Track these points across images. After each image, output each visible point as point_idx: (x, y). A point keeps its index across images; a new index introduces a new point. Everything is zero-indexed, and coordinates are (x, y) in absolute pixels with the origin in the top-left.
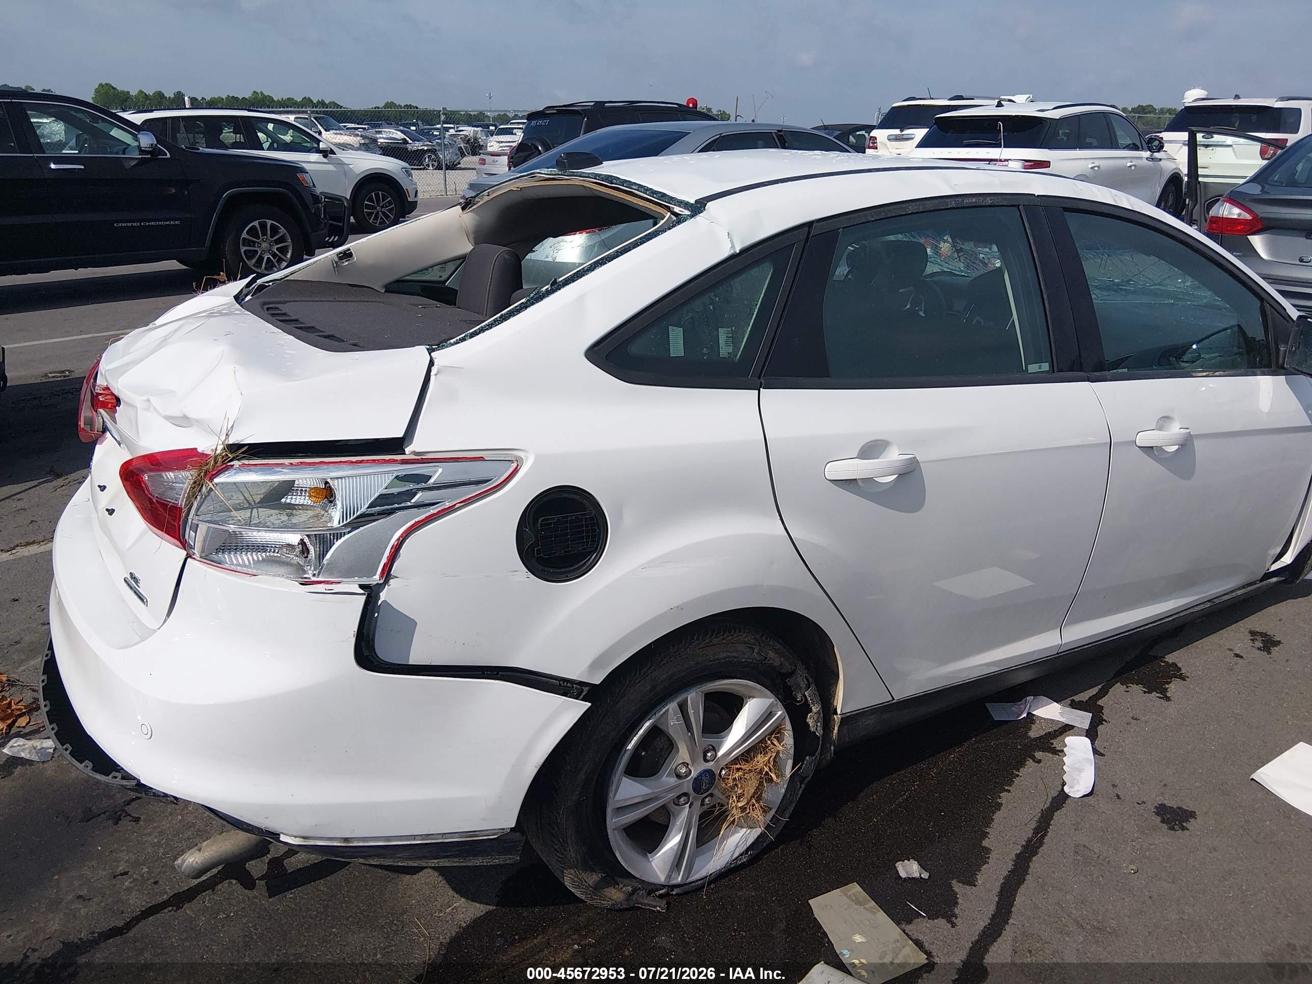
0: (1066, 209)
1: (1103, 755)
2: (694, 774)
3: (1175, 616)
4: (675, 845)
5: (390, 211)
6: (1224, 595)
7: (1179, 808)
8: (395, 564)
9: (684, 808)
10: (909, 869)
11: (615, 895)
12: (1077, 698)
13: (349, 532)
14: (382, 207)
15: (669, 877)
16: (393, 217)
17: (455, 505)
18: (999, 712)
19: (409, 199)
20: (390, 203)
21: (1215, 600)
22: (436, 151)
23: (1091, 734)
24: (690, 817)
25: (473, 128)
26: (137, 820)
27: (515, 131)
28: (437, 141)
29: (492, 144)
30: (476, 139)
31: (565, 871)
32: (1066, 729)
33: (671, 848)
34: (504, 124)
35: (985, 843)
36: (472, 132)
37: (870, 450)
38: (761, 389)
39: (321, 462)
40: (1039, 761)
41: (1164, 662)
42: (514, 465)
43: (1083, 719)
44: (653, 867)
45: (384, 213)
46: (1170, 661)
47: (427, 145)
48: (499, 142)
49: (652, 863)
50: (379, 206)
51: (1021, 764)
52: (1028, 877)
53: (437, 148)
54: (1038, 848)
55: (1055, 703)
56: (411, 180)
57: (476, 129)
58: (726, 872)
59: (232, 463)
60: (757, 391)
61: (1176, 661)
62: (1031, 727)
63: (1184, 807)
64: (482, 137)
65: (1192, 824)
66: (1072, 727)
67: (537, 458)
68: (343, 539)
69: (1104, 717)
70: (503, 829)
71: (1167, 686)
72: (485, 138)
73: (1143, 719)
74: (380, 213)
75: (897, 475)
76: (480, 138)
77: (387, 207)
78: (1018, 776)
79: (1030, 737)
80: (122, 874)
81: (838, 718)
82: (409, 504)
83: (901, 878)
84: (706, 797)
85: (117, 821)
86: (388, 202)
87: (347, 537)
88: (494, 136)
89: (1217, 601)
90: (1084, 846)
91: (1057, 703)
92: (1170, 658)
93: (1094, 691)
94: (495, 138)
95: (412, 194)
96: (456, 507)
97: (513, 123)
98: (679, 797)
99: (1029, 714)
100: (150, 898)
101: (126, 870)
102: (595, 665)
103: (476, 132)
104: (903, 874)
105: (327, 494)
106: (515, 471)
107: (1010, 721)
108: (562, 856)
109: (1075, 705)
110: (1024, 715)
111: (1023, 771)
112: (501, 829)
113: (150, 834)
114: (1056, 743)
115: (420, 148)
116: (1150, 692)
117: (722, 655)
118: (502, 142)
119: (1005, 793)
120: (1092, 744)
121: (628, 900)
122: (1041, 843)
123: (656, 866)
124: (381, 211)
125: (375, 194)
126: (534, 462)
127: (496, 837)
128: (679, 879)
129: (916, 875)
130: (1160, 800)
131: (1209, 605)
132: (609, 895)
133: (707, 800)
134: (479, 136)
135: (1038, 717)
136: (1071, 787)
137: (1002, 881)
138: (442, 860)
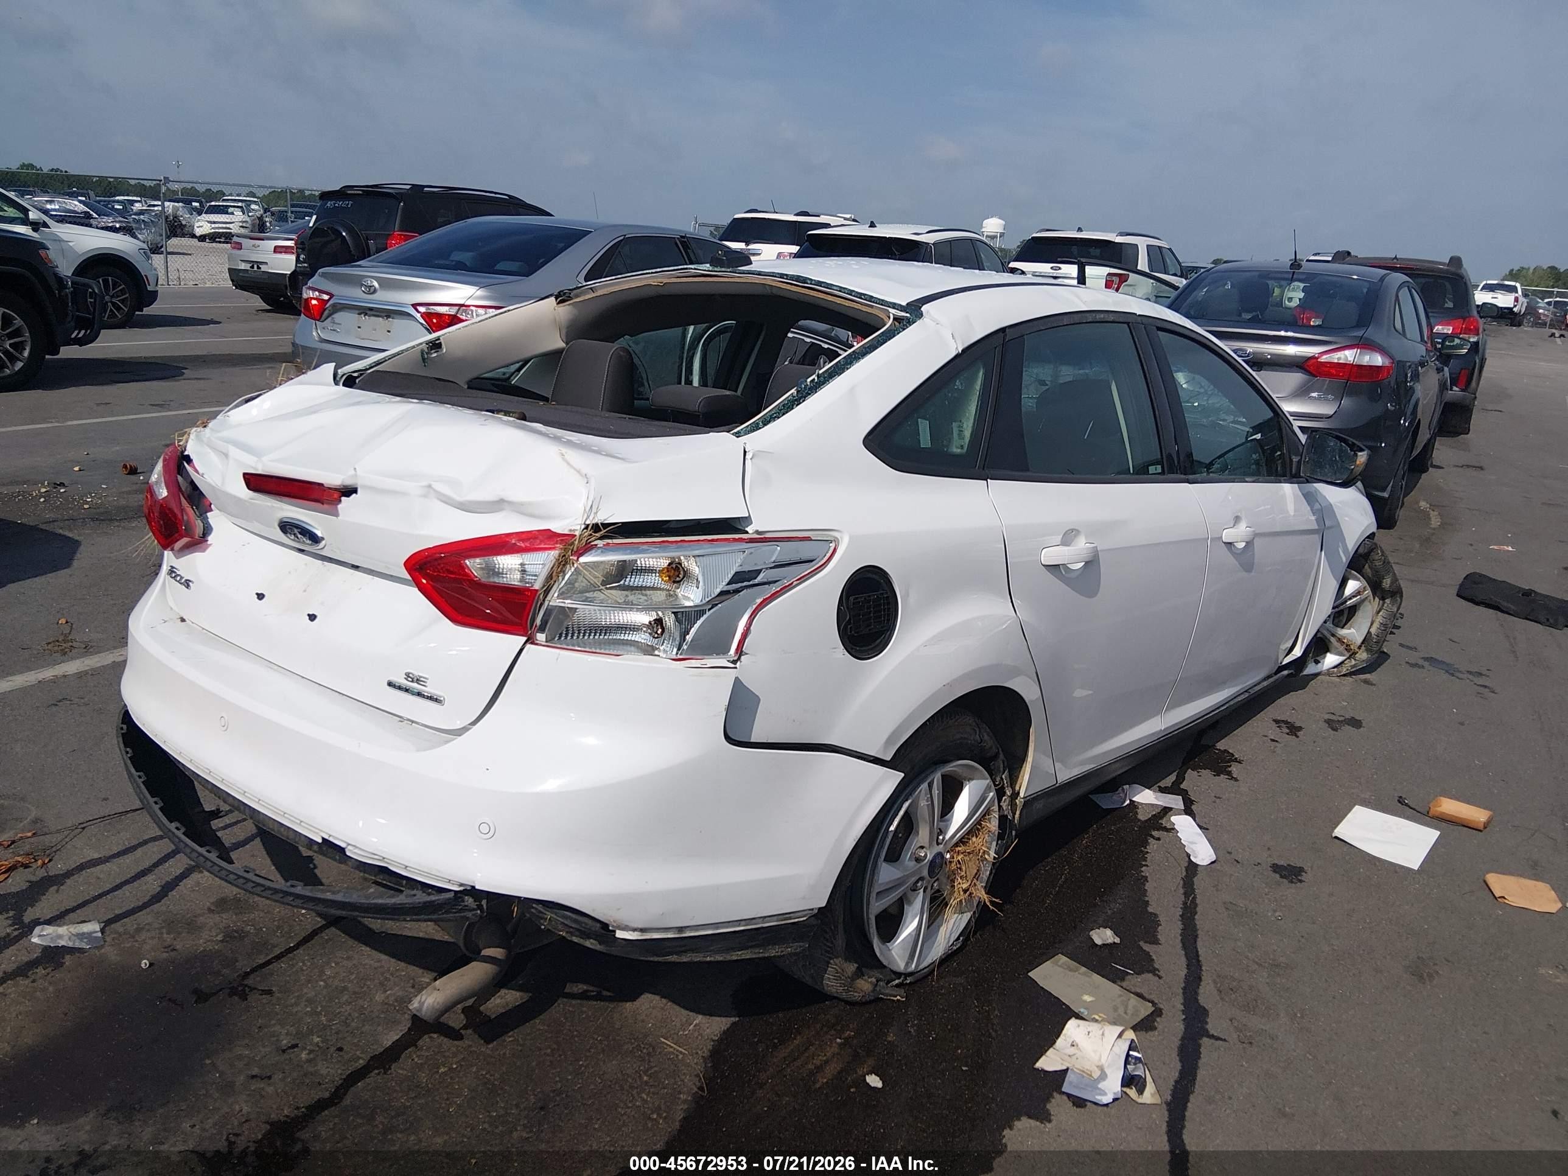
0: (1159, 329)
1: (1207, 829)
2: (929, 857)
3: (1227, 705)
4: (914, 930)
5: (122, 301)
6: (1255, 686)
7: (1289, 865)
8: (747, 640)
9: (919, 893)
10: (1103, 936)
11: (865, 985)
12: (1162, 784)
13: (709, 610)
14: (112, 297)
15: (907, 964)
16: (126, 310)
17: (792, 583)
18: (1106, 802)
19: (149, 288)
20: (123, 292)
21: (1250, 691)
22: (133, 229)
23: (1188, 811)
24: (924, 899)
25: (172, 203)
26: (269, 992)
27: (231, 210)
28: (133, 216)
29: (200, 224)
30: (176, 217)
31: (832, 961)
32: (1166, 811)
33: (910, 934)
34: (216, 201)
35: (1150, 909)
36: (171, 207)
37: (1069, 537)
38: (989, 480)
39: (682, 541)
40: (1159, 839)
41: (1217, 749)
42: (833, 545)
43: (1176, 802)
44: (893, 956)
45: (114, 304)
46: (1222, 749)
47: (120, 222)
48: (211, 222)
49: (893, 952)
50: (108, 295)
51: (1145, 844)
52: (1199, 932)
53: (134, 225)
54: (1195, 908)
55: (1147, 790)
56: (151, 264)
57: (176, 204)
58: (945, 958)
59: (595, 543)
60: (985, 482)
61: (1226, 748)
62: (1137, 812)
63: (1292, 864)
64: (185, 216)
65: (1304, 877)
66: (1171, 809)
67: (851, 538)
68: (705, 616)
69: (1193, 799)
70: (812, 909)
71: (1230, 769)
72: (189, 215)
73: (1224, 797)
74: (109, 304)
75: (1083, 563)
76: (182, 216)
77: (118, 296)
78: (1148, 852)
79: (1139, 820)
80: (290, 1048)
81: (1021, 802)
82: (756, 581)
83: (1097, 945)
84: (934, 882)
85: (244, 997)
86: (120, 290)
87: (708, 614)
88: (204, 215)
89: (1252, 691)
90: (1231, 903)
91: (1149, 789)
92: (1221, 745)
93: (1172, 778)
94: (205, 217)
95: (152, 281)
96: (794, 584)
97: (228, 200)
98: (917, 882)
99: (1131, 800)
100: (344, 1066)
101: (293, 1042)
102: (889, 741)
103: (176, 209)
104: (1098, 942)
105: (676, 573)
106: (835, 550)
107: (1116, 809)
108: (831, 945)
109: (1163, 790)
110: (1128, 802)
111: (1149, 849)
112: (810, 910)
113: (296, 1004)
114: (1163, 822)
115: (110, 225)
116: (1218, 775)
117: (958, 736)
118: (214, 223)
119: (1144, 868)
120: (1195, 820)
121: (874, 990)
122: (1194, 904)
123: (896, 954)
124: (111, 302)
125: (103, 280)
126: (849, 541)
127: (805, 918)
128: (913, 966)
129: (1110, 941)
130: (1271, 861)
131: (1247, 695)
132: (859, 986)
133: (935, 885)
134: (180, 213)
135: (1138, 803)
136: (1195, 857)
137: (1180, 938)
138: (745, 952)
